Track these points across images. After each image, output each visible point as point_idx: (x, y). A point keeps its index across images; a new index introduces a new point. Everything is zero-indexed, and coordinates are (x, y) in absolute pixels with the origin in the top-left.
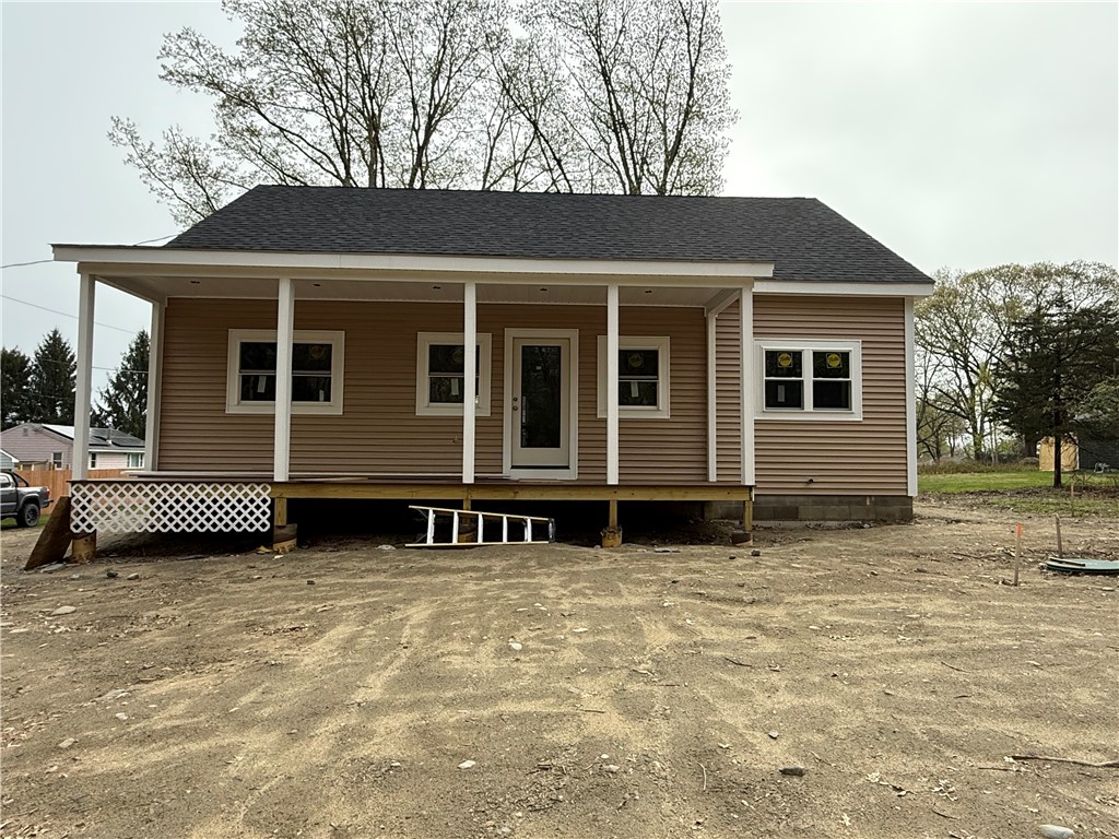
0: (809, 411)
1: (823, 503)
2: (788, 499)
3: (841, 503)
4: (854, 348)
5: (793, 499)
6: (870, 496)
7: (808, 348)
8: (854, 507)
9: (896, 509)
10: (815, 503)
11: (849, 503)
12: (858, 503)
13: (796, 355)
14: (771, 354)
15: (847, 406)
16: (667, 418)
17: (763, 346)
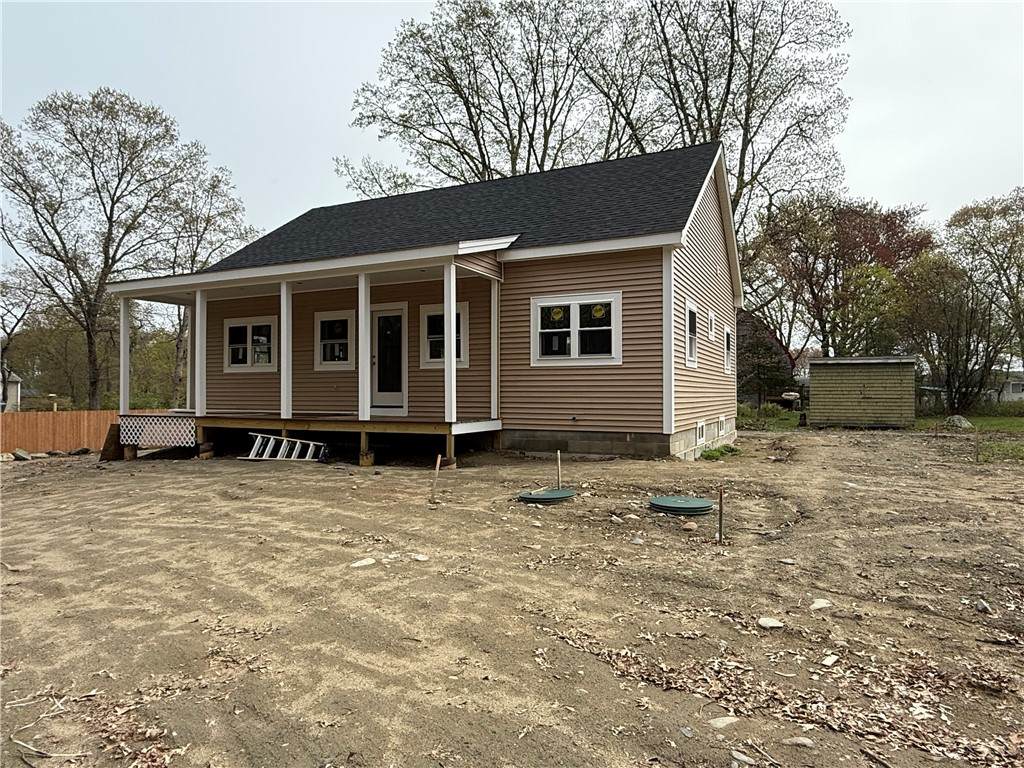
0: (575, 358)
1: (589, 439)
2: (560, 434)
3: (604, 439)
4: (615, 299)
5: (564, 434)
6: (630, 433)
7: (575, 302)
8: (615, 443)
9: (654, 445)
10: (583, 439)
11: (611, 439)
12: (619, 439)
13: (566, 309)
14: (546, 312)
15: (609, 351)
16: (467, 367)
17: (538, 303)
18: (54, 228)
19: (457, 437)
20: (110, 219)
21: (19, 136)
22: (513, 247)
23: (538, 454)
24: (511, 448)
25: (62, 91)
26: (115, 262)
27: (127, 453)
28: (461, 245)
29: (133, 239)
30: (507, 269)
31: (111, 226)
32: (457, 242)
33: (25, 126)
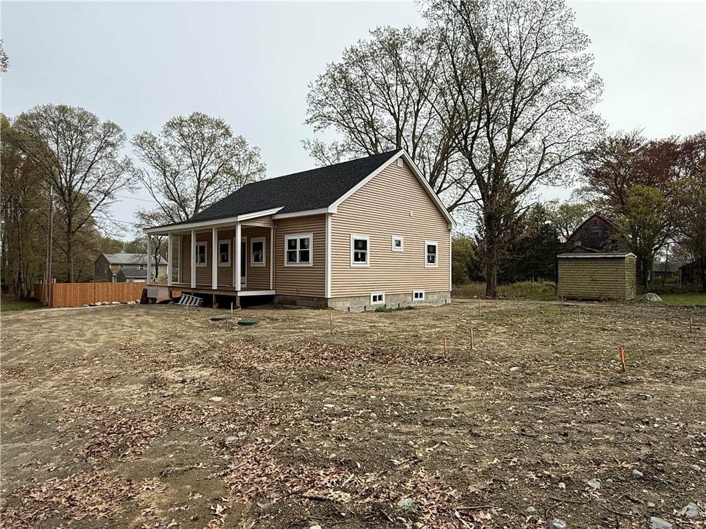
0: (298, 263)
1: (303, 300)
2: (294, 297)
3: (308, 300)
4: (310, 236)
7: (298, 237)
8: (311, 302)
9: (323, 303)
10: (301, 299)
11: (310, 300)
12: (312, 300)
13: (296, 240)
14: (290, 241)
15: (308, 260)
16: (265, 266)
17: (288, 237)
18: (175, 186)
19: (241, 297)
20: (198, 179)
21: (159, 140)
22: (279, 213)
23: (287, 306)
24: (279, 303)
25: (177, 116)
26: (201, 202)
27: (150, 301)
28: (239, 217)
29: (211, 189)
30: (277, 222)
31: (199, 183)
32: (237, 215)
33: (161, 135)
